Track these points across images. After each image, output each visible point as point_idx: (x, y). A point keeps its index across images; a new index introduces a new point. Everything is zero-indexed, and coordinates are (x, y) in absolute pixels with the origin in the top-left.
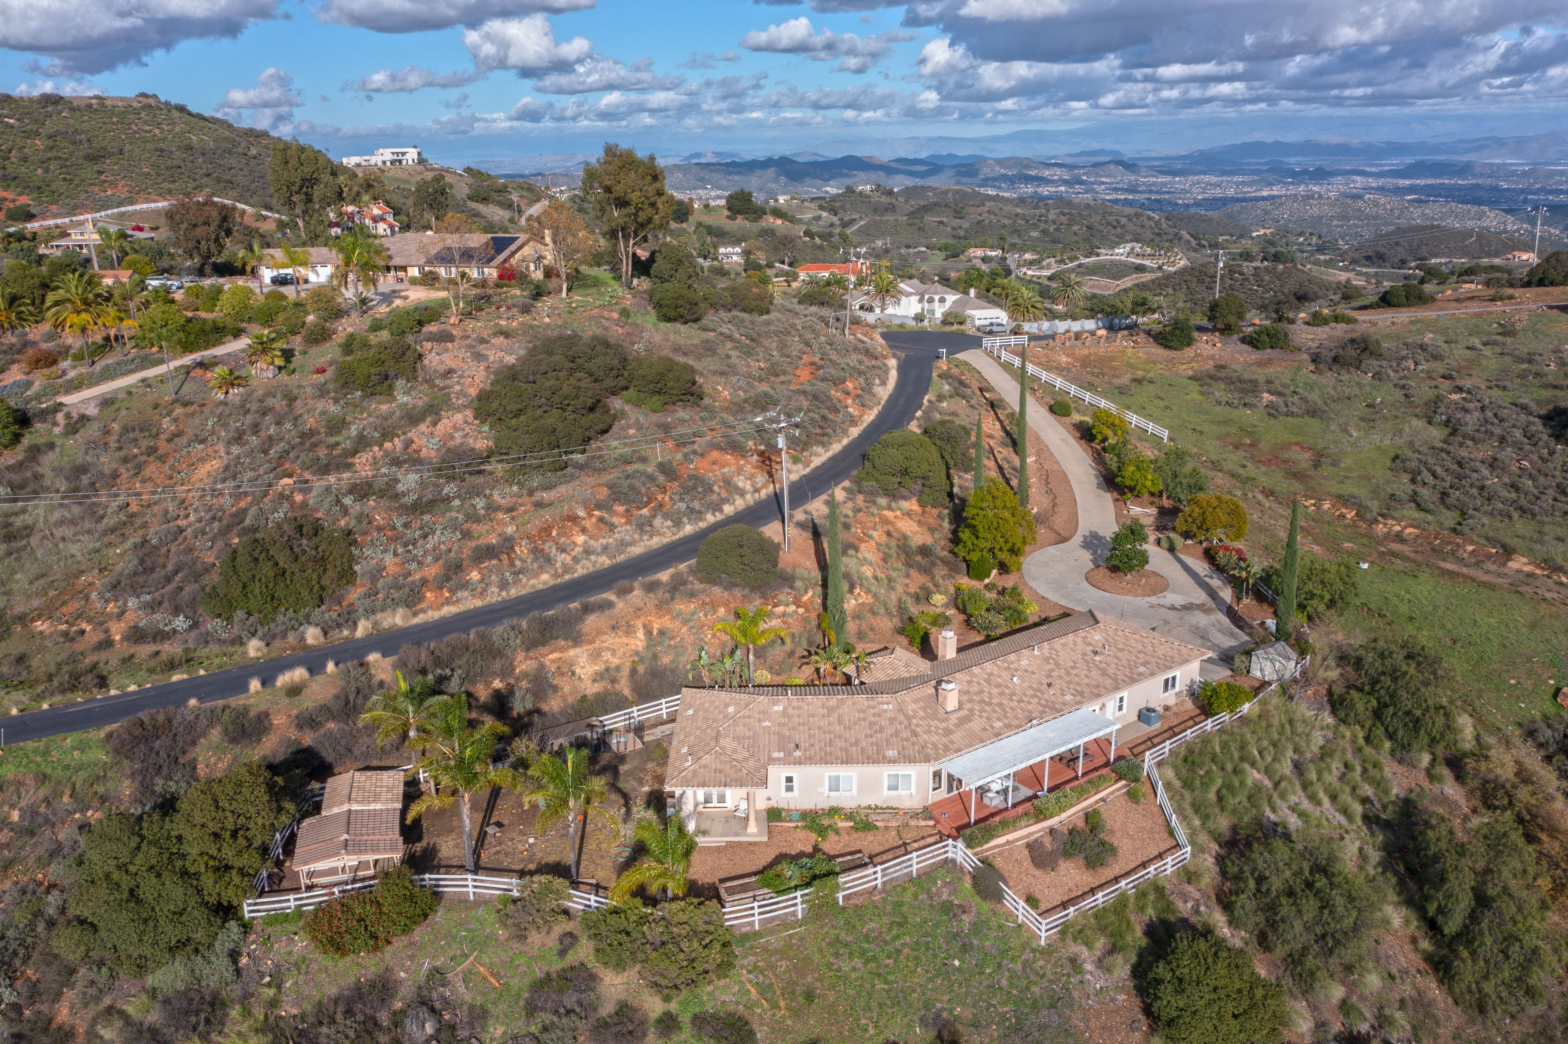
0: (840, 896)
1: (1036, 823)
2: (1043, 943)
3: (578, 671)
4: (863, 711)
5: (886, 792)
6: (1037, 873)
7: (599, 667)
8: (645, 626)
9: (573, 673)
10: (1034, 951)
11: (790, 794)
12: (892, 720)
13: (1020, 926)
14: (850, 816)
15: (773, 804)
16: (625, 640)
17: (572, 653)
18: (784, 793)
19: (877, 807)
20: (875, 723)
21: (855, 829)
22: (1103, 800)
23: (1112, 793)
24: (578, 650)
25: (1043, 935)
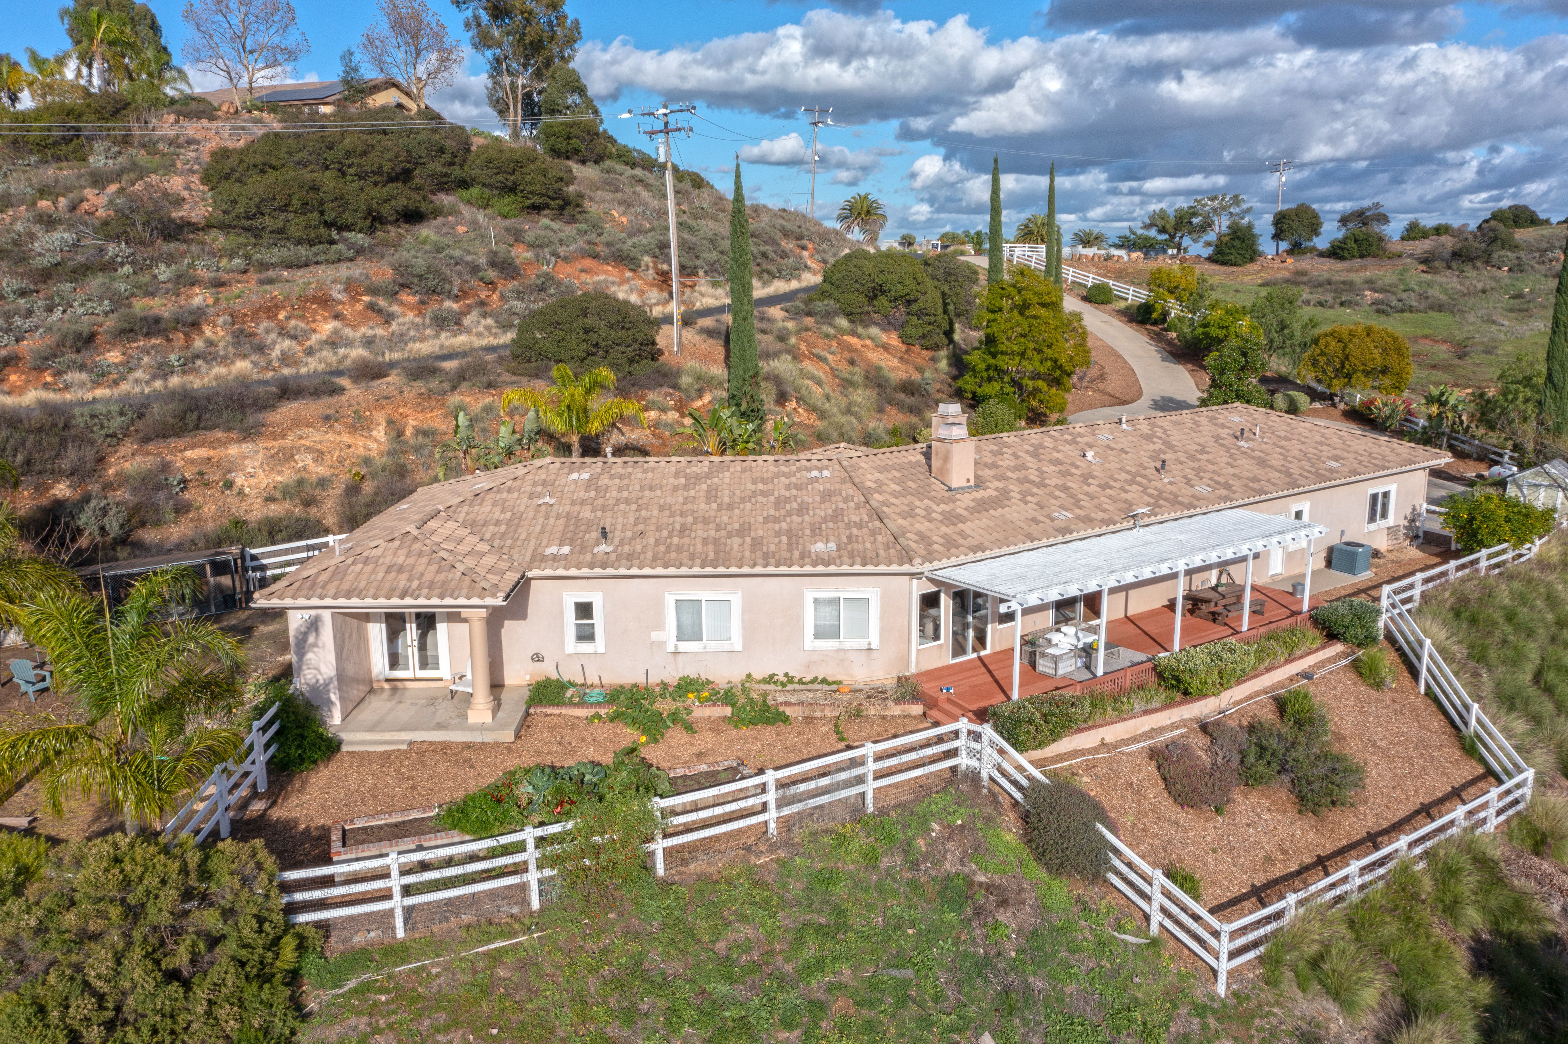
0: (659, 846)
1: (1166, 706)
2: (1221, 989)
3: (240, 481)
4: (764, 481)
5: (809, 642)
6: (1183, 816)
7: (284, 477)
8: (390, 423)
9: (229, 485)
10: (1200, 1010)
11: (586, 647)
12: (827, 496)
13: (1154, 943)
14: (727, 697)
15: (547, 670)
16: (346, 438)
17: (233, 450)
18: (571, 645)
19: (790, 680)
20: (787, 500)
21: (736, 721)
22: (1307, 675)
23: (1321, 664)
24: (247, 447)
25: (1224, 966)
